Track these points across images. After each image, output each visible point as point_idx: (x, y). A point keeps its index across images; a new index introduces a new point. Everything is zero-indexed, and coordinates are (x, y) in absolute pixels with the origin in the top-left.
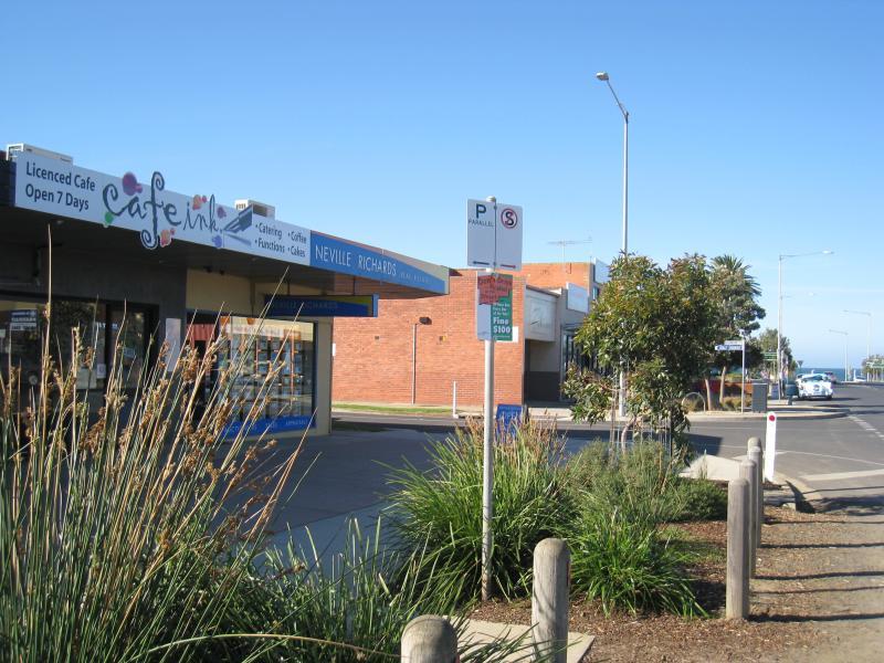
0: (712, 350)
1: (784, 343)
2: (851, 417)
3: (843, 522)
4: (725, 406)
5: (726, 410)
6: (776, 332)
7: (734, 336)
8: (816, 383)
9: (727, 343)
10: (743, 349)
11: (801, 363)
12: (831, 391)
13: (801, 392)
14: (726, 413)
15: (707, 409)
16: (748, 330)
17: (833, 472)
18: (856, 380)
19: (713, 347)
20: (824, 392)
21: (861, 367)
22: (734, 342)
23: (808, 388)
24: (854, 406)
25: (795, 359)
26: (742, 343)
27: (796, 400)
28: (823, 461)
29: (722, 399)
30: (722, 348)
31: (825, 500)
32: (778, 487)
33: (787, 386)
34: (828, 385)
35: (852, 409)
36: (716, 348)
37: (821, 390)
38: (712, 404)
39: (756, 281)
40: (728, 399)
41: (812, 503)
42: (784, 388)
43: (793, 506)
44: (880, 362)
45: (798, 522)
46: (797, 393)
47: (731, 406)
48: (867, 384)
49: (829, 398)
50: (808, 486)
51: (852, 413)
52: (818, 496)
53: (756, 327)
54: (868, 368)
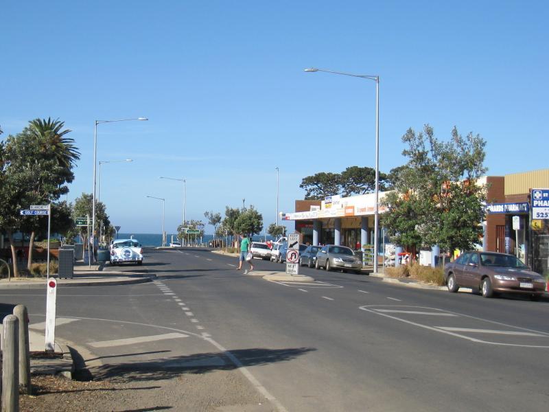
0: (18, 215)
1: (100, 208)
2: (155, 282)
3: (114, 389)
4: (32, 273)
5: (33, 276)
6: (92, 197)
7: (42, 200)
8: (127, 248)
9: (33, 207)
10: (49, 213)
11: (118, 228)
12: (141, 256)
13: (112, 258)
14: (32, 279)
15: (12, 275)
16: (57, 194)
17: (122, 337)
18: (172, 246)
19: (19, 211)
20: (134, 256)
21: (177, 233)
22: (40, 207)
23: (119, 253)
24: (161, 271)
25: (113, 224)
26: (48, 207)
27: (108, 265)
28: (115, 327)
29: (31, 266)
30: (28, 213)
31: (106, 367)
32: (60, 356)
33: (98, 251)
34: (138, 250)
35: (158, 274)
36: (22, 213)
37: (131, 254)
38: (18, 270)
39: (75, 145)
40: (35, 265)
41: (91, 371)
42: (95, 253)
43: (68, 374)
44: (194, 227)
45: (66, 392)
46: (109, 259)
47: (38, 272)
48: (181, 249)
49: (140, 263)
50: (92, 353)
51: (157, 278)
52: (99, 363)
53: (65, 191)
54: (183, 233)
